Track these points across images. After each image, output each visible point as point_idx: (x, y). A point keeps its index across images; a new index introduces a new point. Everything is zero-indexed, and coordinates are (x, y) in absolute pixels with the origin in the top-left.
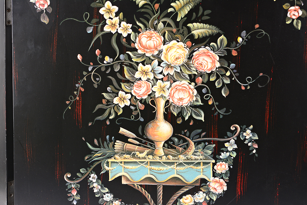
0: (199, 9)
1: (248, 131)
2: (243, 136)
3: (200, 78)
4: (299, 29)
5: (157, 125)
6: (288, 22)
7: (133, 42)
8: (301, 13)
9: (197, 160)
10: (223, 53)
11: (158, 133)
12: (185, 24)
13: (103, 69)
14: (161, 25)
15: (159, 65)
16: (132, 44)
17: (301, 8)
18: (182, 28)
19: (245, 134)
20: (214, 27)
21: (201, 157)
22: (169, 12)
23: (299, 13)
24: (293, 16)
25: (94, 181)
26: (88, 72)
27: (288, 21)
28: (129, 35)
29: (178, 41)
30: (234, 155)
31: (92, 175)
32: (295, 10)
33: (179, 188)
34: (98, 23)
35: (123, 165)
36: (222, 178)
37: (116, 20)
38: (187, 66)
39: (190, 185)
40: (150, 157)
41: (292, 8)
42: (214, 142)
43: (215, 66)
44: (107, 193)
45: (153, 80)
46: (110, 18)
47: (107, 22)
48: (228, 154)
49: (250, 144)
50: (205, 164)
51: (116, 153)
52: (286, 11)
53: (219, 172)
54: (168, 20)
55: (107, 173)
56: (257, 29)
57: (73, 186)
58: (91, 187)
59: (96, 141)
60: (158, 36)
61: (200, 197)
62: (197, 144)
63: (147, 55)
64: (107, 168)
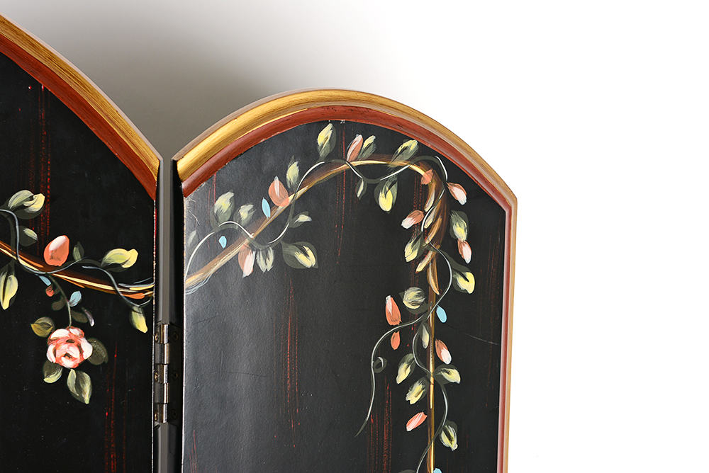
4: (87, 402)
6: (51, 379)
8: (88, 350)
17: (89, 334)
23: (81, 352)
24: (63, 359)
27: (49, 374)
32: (70, 341)
41: (61, 333)
52: (43, 343)
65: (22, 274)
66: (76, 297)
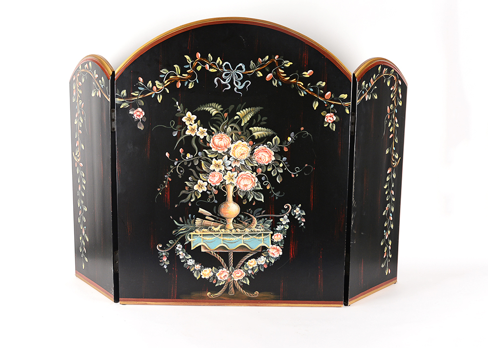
0: (258, 117)
1: (298, 209)
2: (293, 213)
3: (260, 169)
4: (334, 130)
5: (228, 206)
6: (326, 126)
7: (208, 142)
8: (335, 118)
9: (259, 232)
10: (277, 149)
11: (229, 212)
12: (248, 128)
13: (186, 164)
14: (229, 129)
15: (228, 159)
16: (208, 144)
17: (335, 115)
18: (246, 131)
19: (295, 211)
20: (270, 130)
21: (262, 230)
22: (235, 119)
23: (333, 119)
24: (329, 121)
25: (180, 250)
26: (174, 166)
28: (205, 137)
29: (243, 141)
30: (287, 227)
31: (178, 245)
32: (331, 116)
33: (245, 254)
34: (181, 128)
35: (202, 237)
36: (278, 245)
37: (195, 126)
38: (250, 160)
39: (254, 251)
40: (223, 230)
41: (328, 115)
42: (272, 218)
43: (271, 159)
44: (190, 259)
45: (224, 171)
46: (190, 124)
47: (188, 127)
48: (283, 226)
49: (299, 219)
50: (265, 235)
51: (196, 228)
52: (324, 117)
53: (275, 240)
54: (235, 125)
55: (190, 243)
56: (302, 130)
57: (164, 254)
58: (178, 254)
59: (181, 219)
60: (227, 138)
61: (262, 260)
62: (259, 219)
63: (219, 152)
64: (190, 240)
65: (320, 101)
66: (332, 106)
